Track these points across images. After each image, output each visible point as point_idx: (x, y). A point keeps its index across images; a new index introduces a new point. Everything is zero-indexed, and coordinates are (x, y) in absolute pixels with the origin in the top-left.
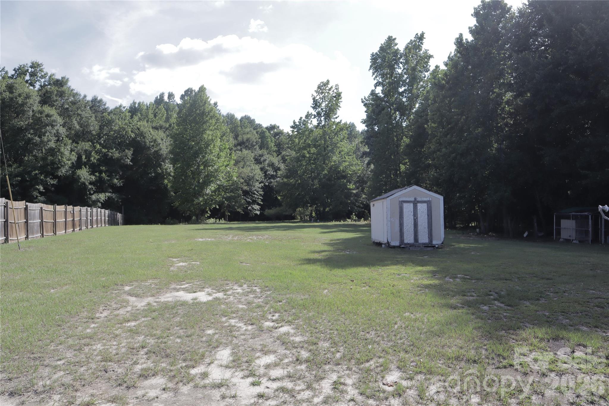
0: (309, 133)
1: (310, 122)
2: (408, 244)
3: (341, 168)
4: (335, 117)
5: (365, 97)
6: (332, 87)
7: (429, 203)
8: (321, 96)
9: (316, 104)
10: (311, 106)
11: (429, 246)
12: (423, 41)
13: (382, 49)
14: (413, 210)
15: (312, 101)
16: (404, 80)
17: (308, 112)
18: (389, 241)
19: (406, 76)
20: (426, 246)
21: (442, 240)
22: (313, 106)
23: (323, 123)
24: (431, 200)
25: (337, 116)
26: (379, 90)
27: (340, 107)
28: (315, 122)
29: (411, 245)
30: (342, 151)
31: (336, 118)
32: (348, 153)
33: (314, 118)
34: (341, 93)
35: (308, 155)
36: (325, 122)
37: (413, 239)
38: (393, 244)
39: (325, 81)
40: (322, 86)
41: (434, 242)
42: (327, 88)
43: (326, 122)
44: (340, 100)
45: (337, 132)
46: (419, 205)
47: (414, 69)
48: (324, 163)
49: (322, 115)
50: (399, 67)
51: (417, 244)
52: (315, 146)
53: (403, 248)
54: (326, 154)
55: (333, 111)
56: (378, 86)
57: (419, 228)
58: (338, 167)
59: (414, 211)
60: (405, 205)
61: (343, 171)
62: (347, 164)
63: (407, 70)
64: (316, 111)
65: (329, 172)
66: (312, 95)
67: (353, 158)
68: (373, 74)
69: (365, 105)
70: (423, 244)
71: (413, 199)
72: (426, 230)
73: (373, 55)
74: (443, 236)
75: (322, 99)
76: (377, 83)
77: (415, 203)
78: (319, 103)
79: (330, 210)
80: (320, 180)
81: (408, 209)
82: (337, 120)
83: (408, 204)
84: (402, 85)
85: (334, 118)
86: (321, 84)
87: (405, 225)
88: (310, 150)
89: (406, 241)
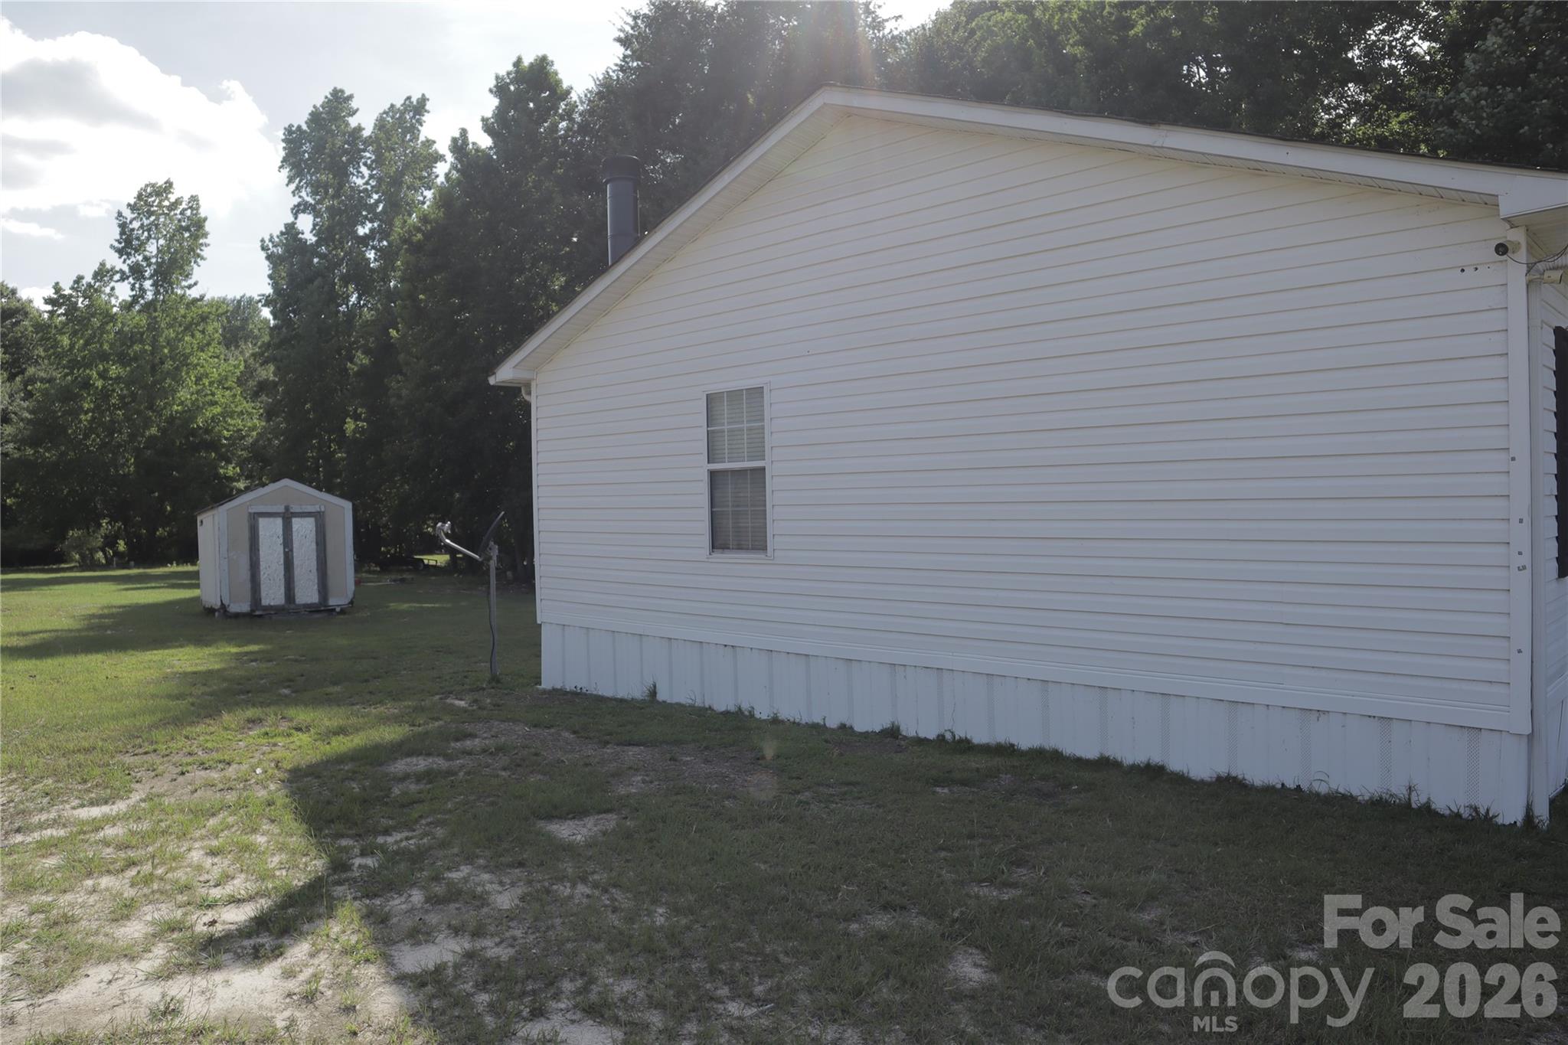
0: (104, 324)
1: (107, 290)
2: (270, 607)
3: (200, 422)
4: (184, 283)
5: (272, 237)
6: (178, 202)
7: (319, 517)
8: (146, 222)
9: (127, 244)
10: (112, 246)
11: (322, 610)
12: (424, 118)
13: (315, 118)
14: (281, 532)
15: (118, 230)
16: (371, 205)
17: (103, 264)
18: (226, 602)
19: (376, 196)
20: (313, 609)
21: (350, 596)
22: (116, 244)
23: (150, 296)
24: (323, 510)
25: (191, 282)
26: (306, 224)
27: (203, 258)
28: (123, 291)
29: (277, 610)
30: (207, 376)
31: (190, 287)
32: (220, 382)
33: (123, 279)
34: (205, 219)
35: (99, 384)
36: (157, 292)
37: (283, 595)
38: (234, 608)
39: (161, 182)
40: (150, 195)
41: (333, 602)
42: (166, 203)
43: (160, 294)
44: (201, 241)
45: (191, 324)
46: (296, 523)
47: (396, 181)
48: (151, 407)
49: (147, 274)
50: (359, 172)
51: (292, 606)
52: (123, 359)
53: (260, 616)
54: (155, 383)
55: (182, 267)
56: (304, 212)
57: (297, 572)
58: (193, 419)
59: (284, 534)
60: (263, 522)
61: (207, 431)
62: (218, 410)
63: (380, 180)
64: (128, 262)
65: (163, 431)
66: (120, 214)
67: (235, 396)
68: (291, 180)
69: (268, 258)
70: (306, 606)
71: (281, 509)
72: (314, 577)
73: (289, 130)
74: (351, 586)
75: (149, 230)
76: (299, 205)
77: (287, 517)
78: (138, 239)
79: (170, 534)
80: (138, 453)
81: (270, 531)
82: (194, 293)
83: (271, 519)
84: (366, 217)
85: (182, 288)
86: (149, 190)
87: (263, 565)
88: (106, 370)
89: (265, 602)
